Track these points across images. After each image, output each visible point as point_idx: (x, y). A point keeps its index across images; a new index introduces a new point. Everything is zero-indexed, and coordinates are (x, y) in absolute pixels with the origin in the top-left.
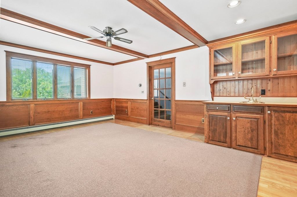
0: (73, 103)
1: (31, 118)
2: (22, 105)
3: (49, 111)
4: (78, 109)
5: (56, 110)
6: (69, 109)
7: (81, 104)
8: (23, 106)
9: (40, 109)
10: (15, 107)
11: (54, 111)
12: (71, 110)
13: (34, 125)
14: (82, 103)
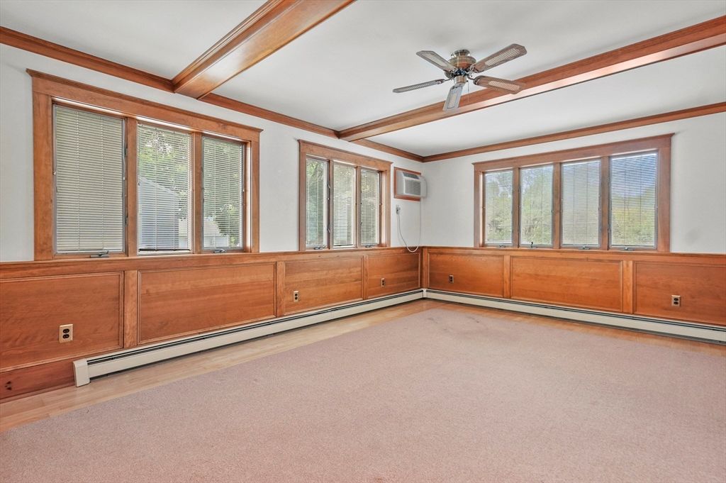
0: (601, 261)
1: (506, 282)
2: (493, 256)
3: (537, 275)
4: (619, 282)
5: (553, 274)
6: (587, 277)
7: (628, 266)
8: (494, 258)
9: (520, 268)
10: (484, 259)
11: (548, 276)
12: (593, 281)
13: (510, 298)
14: (631, 263)
